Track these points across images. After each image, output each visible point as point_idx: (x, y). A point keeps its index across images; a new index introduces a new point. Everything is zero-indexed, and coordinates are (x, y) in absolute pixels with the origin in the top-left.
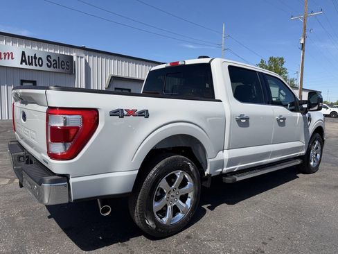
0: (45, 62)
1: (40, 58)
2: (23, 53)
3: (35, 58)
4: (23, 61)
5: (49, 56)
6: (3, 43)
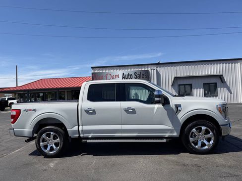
0: (134, 76)
1: (131, 75)
2: (123, 73)
3: (129, 75)
4: (123, 78)
5: (135, 73)
6: (115, 71)
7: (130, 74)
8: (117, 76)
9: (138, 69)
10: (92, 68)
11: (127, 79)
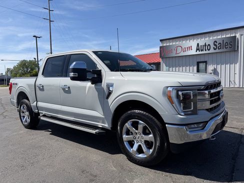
0: (212, 46)
1: (209, 45)
2: (198, 44)
3: (205, 45)
4: (197, 49)
5: (216, 42)
6: (188, 41)
7: (207, 44)
8: (190, 48)
9: (219, 37)
10: (161, 41)
11: (202, 50)
